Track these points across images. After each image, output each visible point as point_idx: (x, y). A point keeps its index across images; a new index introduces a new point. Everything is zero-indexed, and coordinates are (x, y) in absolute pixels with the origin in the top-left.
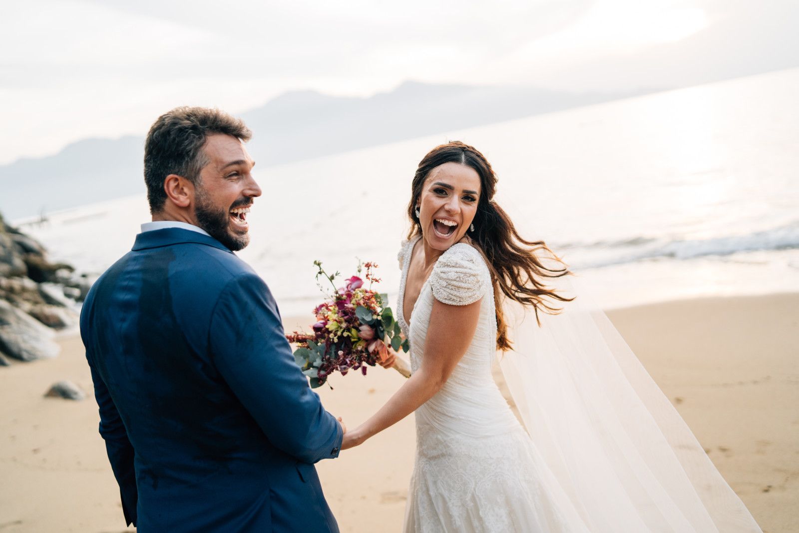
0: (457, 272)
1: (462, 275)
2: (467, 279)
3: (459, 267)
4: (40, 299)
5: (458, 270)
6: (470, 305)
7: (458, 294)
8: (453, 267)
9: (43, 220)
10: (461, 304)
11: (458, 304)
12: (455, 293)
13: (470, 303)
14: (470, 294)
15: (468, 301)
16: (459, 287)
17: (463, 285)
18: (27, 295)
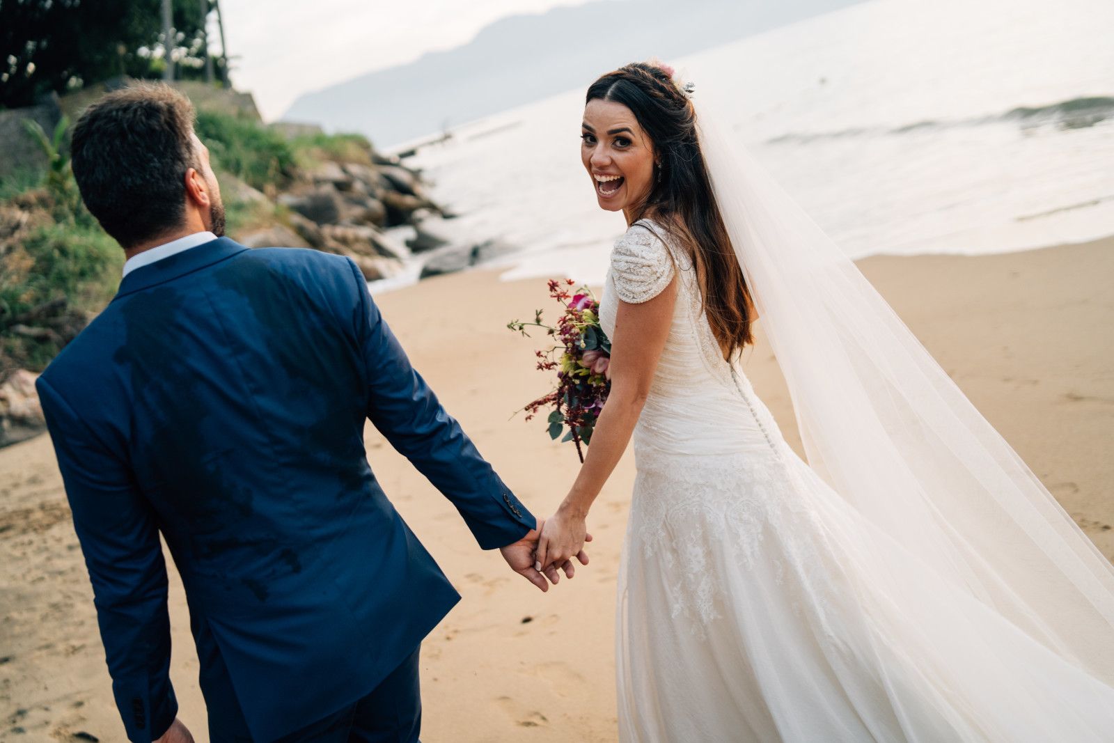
0: (627, 262)
1: (632, 266)
2: (639, 270)
3: (630, 255)
4: (371, 249)
5: (629, 259)
6: (646, 302)
7: (630, 289)
8: (624, 254)
9: (447, 137)
10: (635, 301)
11: (632, 302)
12: (628, 287)
13: (645, 300)
14: (645, 289)
15: (643, 297)
16: (631, 281)
17: (634, 277)
18: (358, 246)
